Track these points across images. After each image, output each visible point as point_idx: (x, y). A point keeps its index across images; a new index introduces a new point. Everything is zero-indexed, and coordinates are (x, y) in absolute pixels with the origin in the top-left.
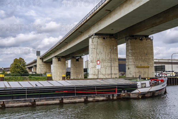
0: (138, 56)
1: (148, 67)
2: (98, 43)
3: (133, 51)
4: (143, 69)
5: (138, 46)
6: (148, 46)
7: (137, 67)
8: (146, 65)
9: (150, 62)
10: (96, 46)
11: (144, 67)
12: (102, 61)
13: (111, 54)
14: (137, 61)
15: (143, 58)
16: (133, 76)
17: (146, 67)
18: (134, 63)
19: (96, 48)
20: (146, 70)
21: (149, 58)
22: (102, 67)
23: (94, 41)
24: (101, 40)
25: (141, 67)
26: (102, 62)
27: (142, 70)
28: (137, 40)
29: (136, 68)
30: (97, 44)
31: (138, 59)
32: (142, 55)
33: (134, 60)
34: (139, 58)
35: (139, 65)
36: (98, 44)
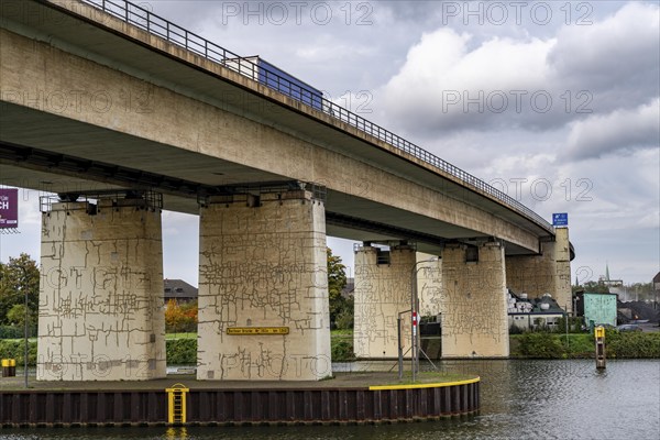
0: (237, 280)
1: (285, 332)
2: (64, 235)
3: (216, 260)
4: (257, 340)
5: (241, 235)
6: (286, 230)
7: (230, 332)
8: (275, 321)
9: (296, 305)
10: (57, 245)
11: (261, 332)
12: (79, 306)
13: (119, 275)
14: (232, 306)
15: (261, 288)
16: (211, 373)
17: (271, 331)
18: (218, 313)
19: (57, 256)
20: (274, 345)
21: (293, 286)
22: (81, 331)
23: (50, 228)
24: (79, 220)
25: (248, 332)
26: (78, 312)
27: (252, 346)
28: (234, 207)
29: (226, 337)
30: (61, 238)
31: (238, 295)
32: (256, 277)
33: (219, 298)
34: (241, 288)
35: (242, 323)
36: (68, 238)
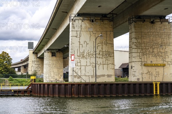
0: (147, 48)
1: (164, 66)
2: (81, 29)
3: (139, 40)
4: (154, 68)
5: (148, 33)
6: (164, 32)
7: (145, 65)
8: (160, 62)
9: (167, 57)
10: (78, 33)
11: (156, 66)
12: (88, 55)
13: (103, 44)
14: (145, 56)
15: (155, 50)
16: (138, 79)
17: (159, 65)
18: (140, 59)
19: (78, 36)
20: (160, 70)
21: (166, 50)
22: (88, 64)
23: (75, 25)
24: (87, 24)
25: (151, 66)
26: (87, 57)
28: (145, 23)
29: (144, 67)
30: (80, 30)
31: (147, 53)
32: (153, 47)
33: (141, 53)
34: (148, 51)
35: (149, 62)
36: (82, 30)
